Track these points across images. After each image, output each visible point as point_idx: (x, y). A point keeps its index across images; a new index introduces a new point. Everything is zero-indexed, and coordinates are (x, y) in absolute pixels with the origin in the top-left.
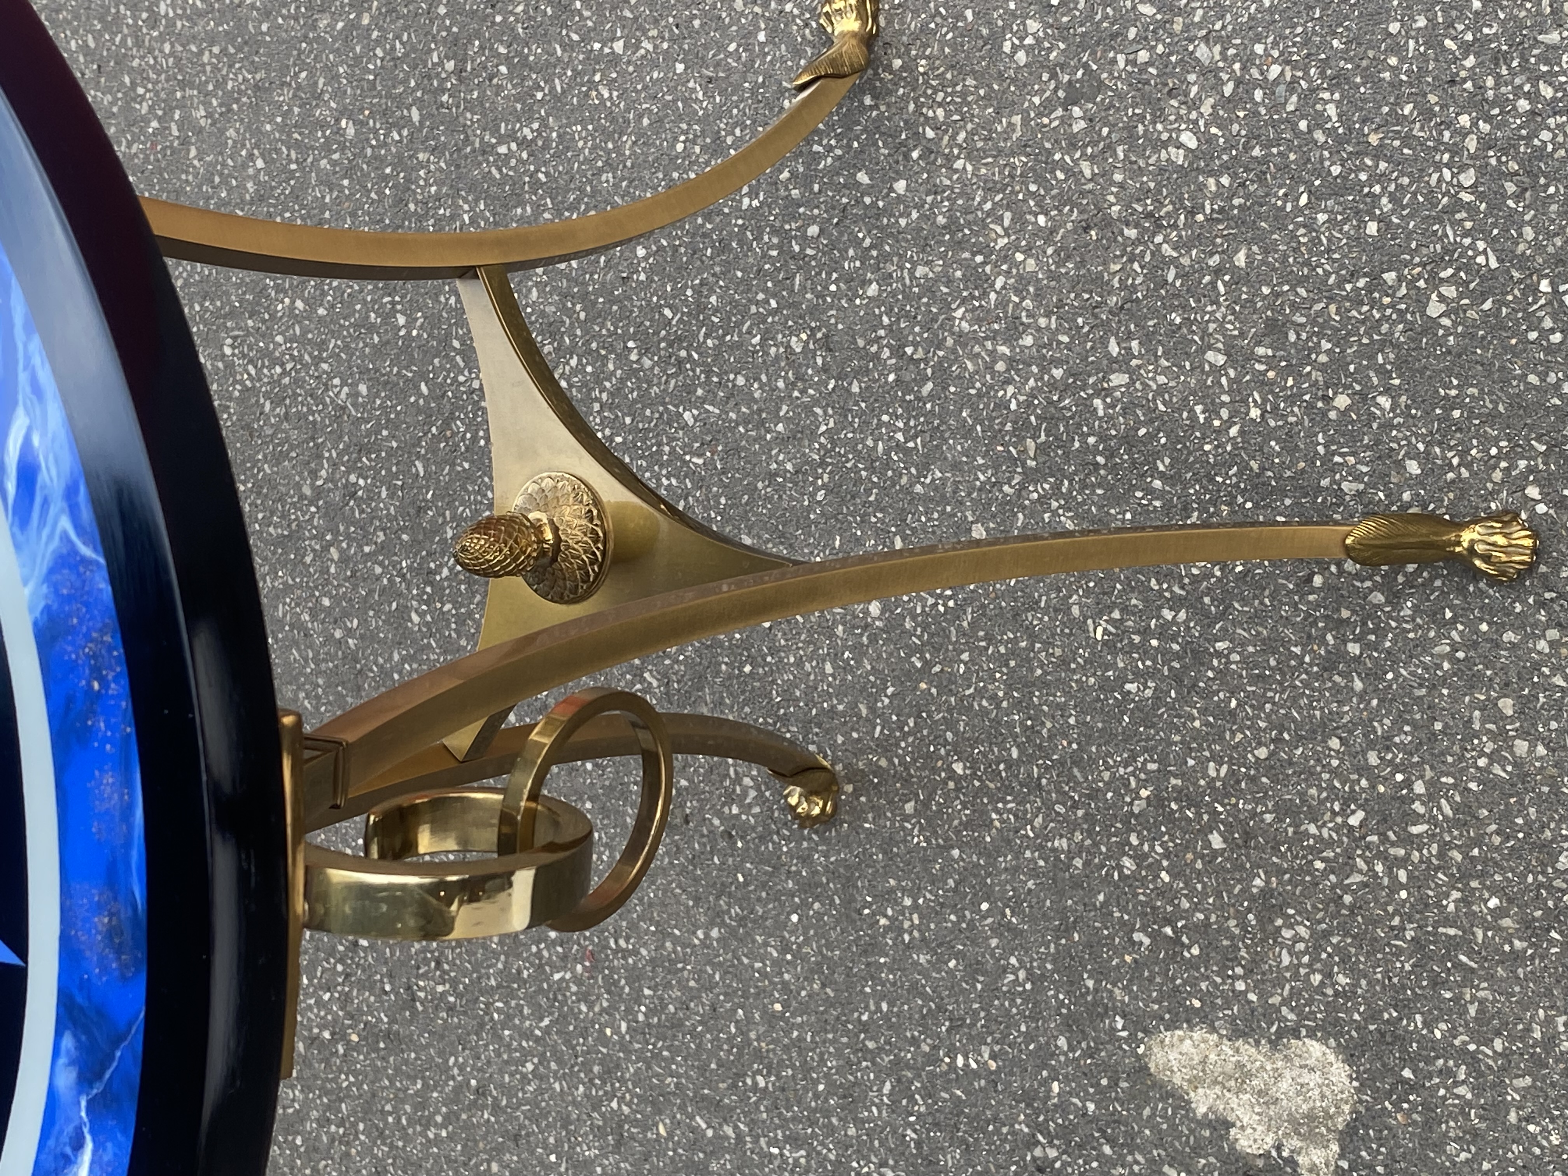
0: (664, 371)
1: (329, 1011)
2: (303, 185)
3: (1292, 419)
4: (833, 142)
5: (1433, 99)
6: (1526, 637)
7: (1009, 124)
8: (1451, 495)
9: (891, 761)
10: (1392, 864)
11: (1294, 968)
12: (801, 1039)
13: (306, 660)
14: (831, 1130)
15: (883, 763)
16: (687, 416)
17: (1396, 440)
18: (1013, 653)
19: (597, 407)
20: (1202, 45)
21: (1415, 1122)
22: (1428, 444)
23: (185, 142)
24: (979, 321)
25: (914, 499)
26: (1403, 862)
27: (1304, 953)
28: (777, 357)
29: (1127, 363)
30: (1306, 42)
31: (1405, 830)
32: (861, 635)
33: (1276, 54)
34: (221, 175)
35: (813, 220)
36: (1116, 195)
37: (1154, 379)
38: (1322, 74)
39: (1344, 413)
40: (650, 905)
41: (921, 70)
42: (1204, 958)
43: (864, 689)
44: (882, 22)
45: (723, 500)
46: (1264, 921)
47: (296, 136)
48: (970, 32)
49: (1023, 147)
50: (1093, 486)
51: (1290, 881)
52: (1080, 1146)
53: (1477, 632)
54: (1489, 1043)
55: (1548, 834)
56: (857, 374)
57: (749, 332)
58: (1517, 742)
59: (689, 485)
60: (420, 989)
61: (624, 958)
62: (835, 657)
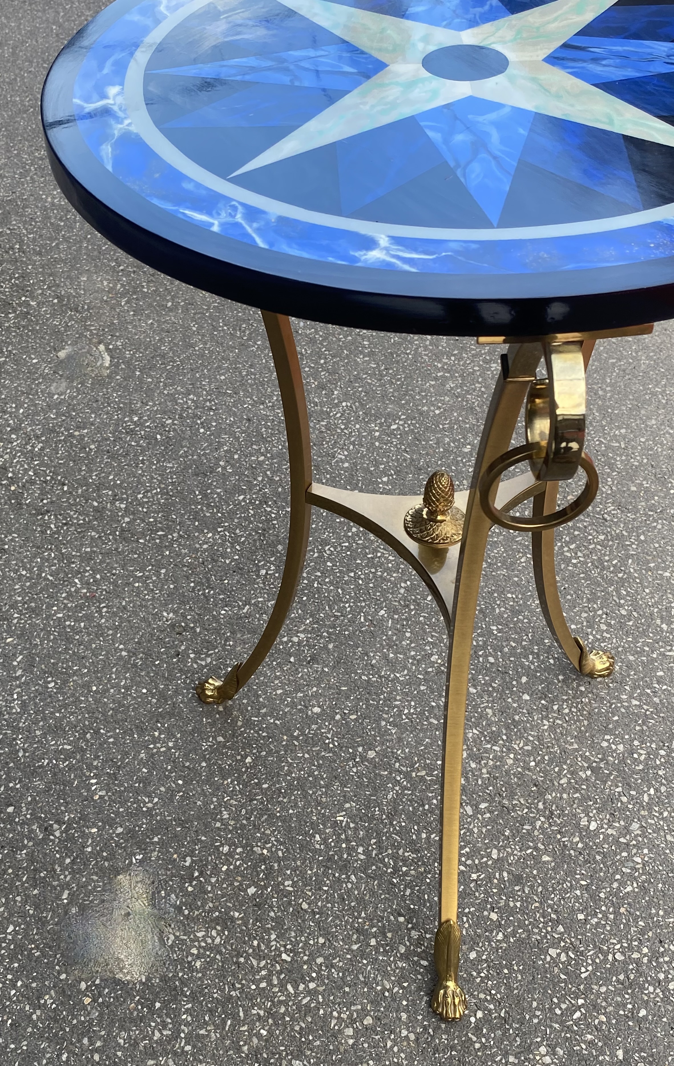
0: (400, 599)
1: (23, 475)
2: (434, 432)
3: (477, 894)
4: (536, 664)
5: (650, 934)
6: (406, 1024)
7: (572, 743)
8: (465, 976)
9: (241, 727)
10: (268, 978)
11: (197, 939)
12: (81, 702)
13: (203, 450)
14: (36, 723)
15: (240, 723)
16: (382, 612)
17: (484, 945)
18: (315, 778)
19: (373, 570)
20: (638, 825)
21: (131, 1013)
22: (486, 961)
23: (436, 379)
24: (474, 741)
25: (378, 721)
26: (270, 983)
27: (206, 942)
28: (425, 650)
29: (478, 813)
30: (655, 871)
31: (287, 982)
32: (301, 705)
33: (646, 859)
34: (426, 395)
35: (496, 658)
36: (556, 797)
37: (474, 827)
38: (644, 882)
39: (488, 918)
40: (129, 621)
41: (583, 700)
42: (187, 894)
43: (275, 710)
44: (599, 680)
45: (346, 633)
46: (216, 921)
47: (456, 427)
48: (609, 720)
49: (564, 751)
50: (412, 805)
51: (242, 930)
52: (66, 847)
53: (401, 1000)
54: (187, 1043)
55: (309, 1053)
56: (429, 687)
57: (432, 636)
58: (351, 1030)
59: (349, 616)
60: (49, 517)
61: (97, 612)
62: (286, 694)
